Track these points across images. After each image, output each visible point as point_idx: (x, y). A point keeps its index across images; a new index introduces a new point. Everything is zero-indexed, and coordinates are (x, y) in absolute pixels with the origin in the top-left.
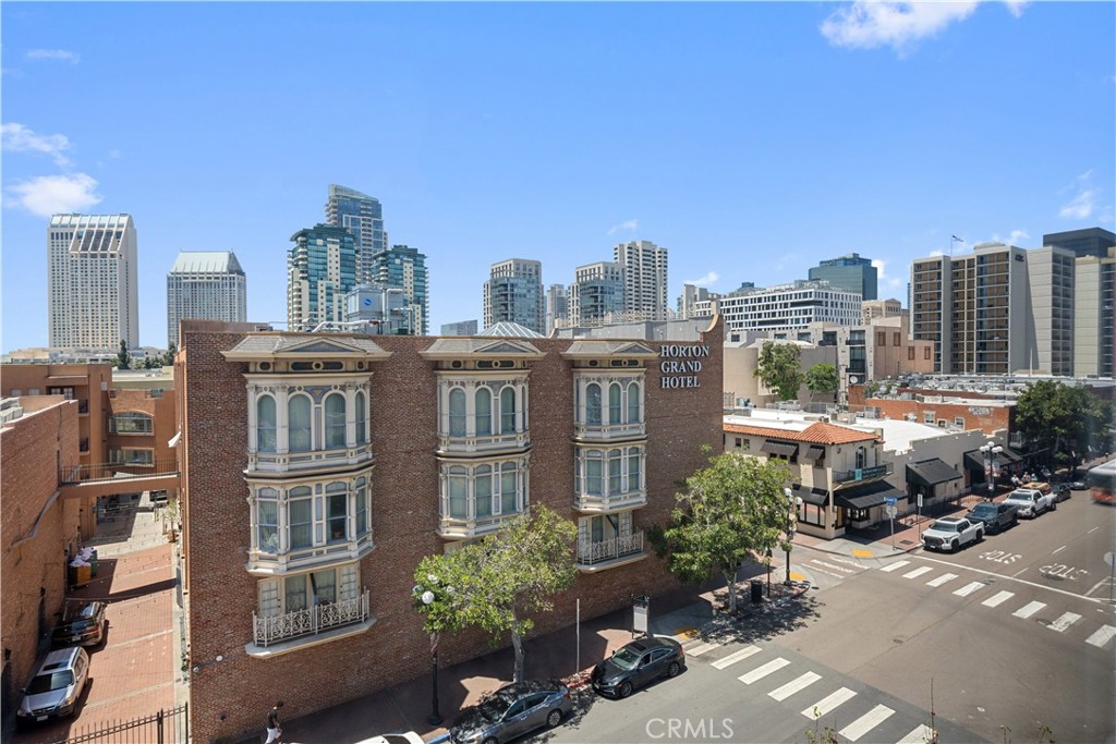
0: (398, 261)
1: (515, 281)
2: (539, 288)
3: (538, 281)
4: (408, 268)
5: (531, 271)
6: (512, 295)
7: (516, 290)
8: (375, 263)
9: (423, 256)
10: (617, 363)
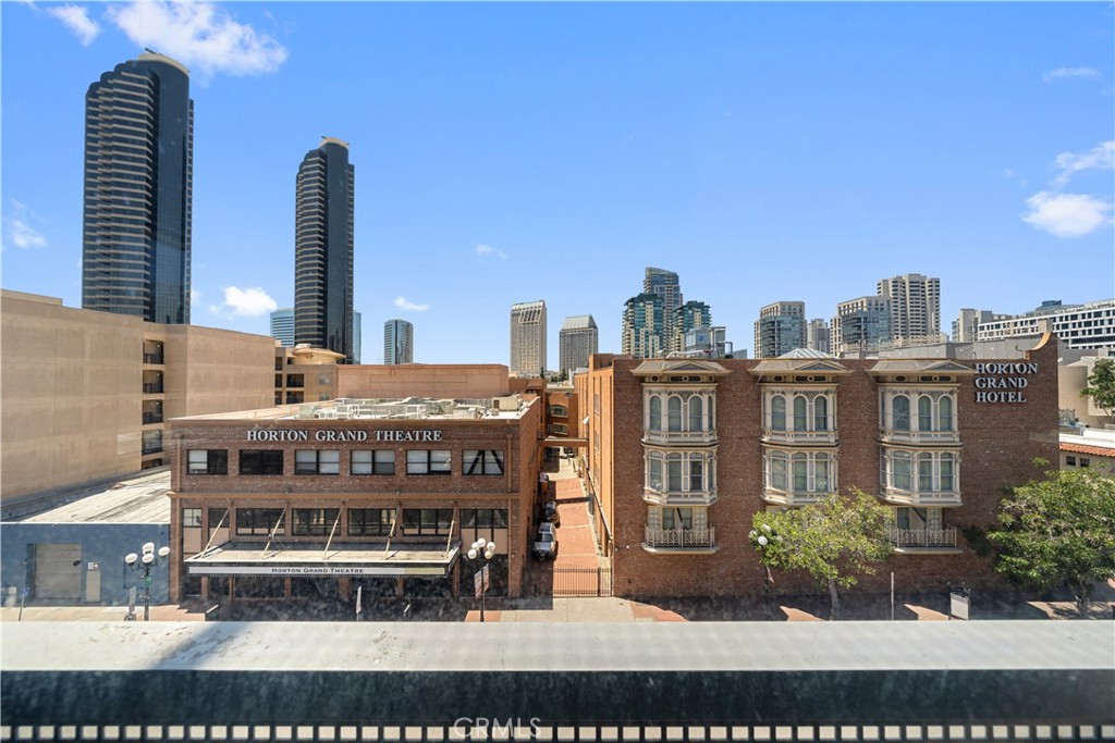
0: (690, 312)
1: (780, 319)
2: (803, 323)
3: (802, 316)
4: (698, 316)
5: (795, 311)
6: (779, 330)
7: (782, 326)
8: (675, 315)
9: (708, 307)
10: (926, 379)
